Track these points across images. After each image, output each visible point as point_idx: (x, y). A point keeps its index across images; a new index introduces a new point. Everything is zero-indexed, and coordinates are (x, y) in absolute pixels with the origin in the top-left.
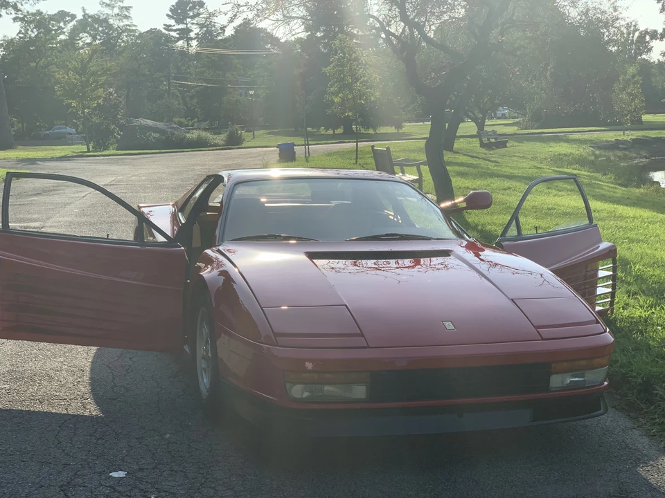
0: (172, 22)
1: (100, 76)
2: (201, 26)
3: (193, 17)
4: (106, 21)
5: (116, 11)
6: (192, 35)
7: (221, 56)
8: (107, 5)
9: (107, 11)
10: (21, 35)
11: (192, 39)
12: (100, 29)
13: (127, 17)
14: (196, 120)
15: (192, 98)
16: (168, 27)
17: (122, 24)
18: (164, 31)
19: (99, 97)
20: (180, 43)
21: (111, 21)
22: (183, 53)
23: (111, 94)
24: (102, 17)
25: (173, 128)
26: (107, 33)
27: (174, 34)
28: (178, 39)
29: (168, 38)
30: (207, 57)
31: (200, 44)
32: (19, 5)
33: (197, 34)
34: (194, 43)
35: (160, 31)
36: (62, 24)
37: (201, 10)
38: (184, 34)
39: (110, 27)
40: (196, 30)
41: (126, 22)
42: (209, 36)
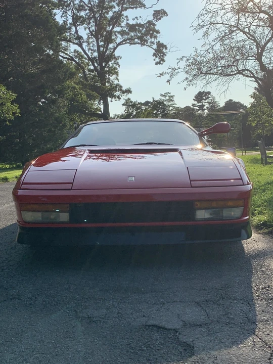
0: (196, 102)
2: (209, 103)
3: (205, 100)
4: (163, 103)
5: (167, 98)
6: (205, 108)
7: (217, 115)
8: (163, 96)
9: (163, 98)
10: (126, 112)
11: (205, 109)
12: (160, 107)
13: (172, 101)
16: (194, 105)
17: (170, 104)
18: (192, 107)
20: (200, 112)
21: (165, 103)
22: (200, 115)
24: (161, 101)
26: (164, 108)
27: (195, 108)
28: (199, 110)
29: (193, 110)
30: (210, 116)
31: (209, 111)
32: (120, 96)
33: (208, 107)
34: (206, 111)
35: (190, 107)
36: (147, 107)
37: (209, 96)
38: (201, 107)
39: (164, 105)
40: (207, 105)
41: (172, 103)
42: (213, 106)
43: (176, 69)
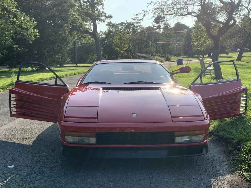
0: (155, 24)
1: (126, 40)
2: (164, 24)
3: (161, 22)
4: (133, 24)
5: (136, 21)
6: (161, 27)
7: (169, 34)
8: (134, 19)
9: (134, 21)
10: (108, 30)
11: (161, 29)
12: (131, 27)
13: (139, 23)
14: (160, 54)
15: (159, 47)
16: (154, 26)
17: (138, 25)
18: (152, 27)
19: (126, 47)
20: (157, 30)
21: (135, 24)
22: (158, 33)
23: (130, 46)
24: (132, 23)
25: (148, 56)
26: (133, 28)
27: (155, 27)
28: (157, 29)
29: (153, 29)
30: (165, 34)
31: (164, 30)
32: (105, 20)
33: (163, 27)
34: (162, 30)
35: (151, 27)
36: (122, 26)
37: (164, 19)
38: (159, 27)
39: (134, 26)
40: (162, 26)
41: (139, 24)
42: (167, 27)
43: (147, 11)
